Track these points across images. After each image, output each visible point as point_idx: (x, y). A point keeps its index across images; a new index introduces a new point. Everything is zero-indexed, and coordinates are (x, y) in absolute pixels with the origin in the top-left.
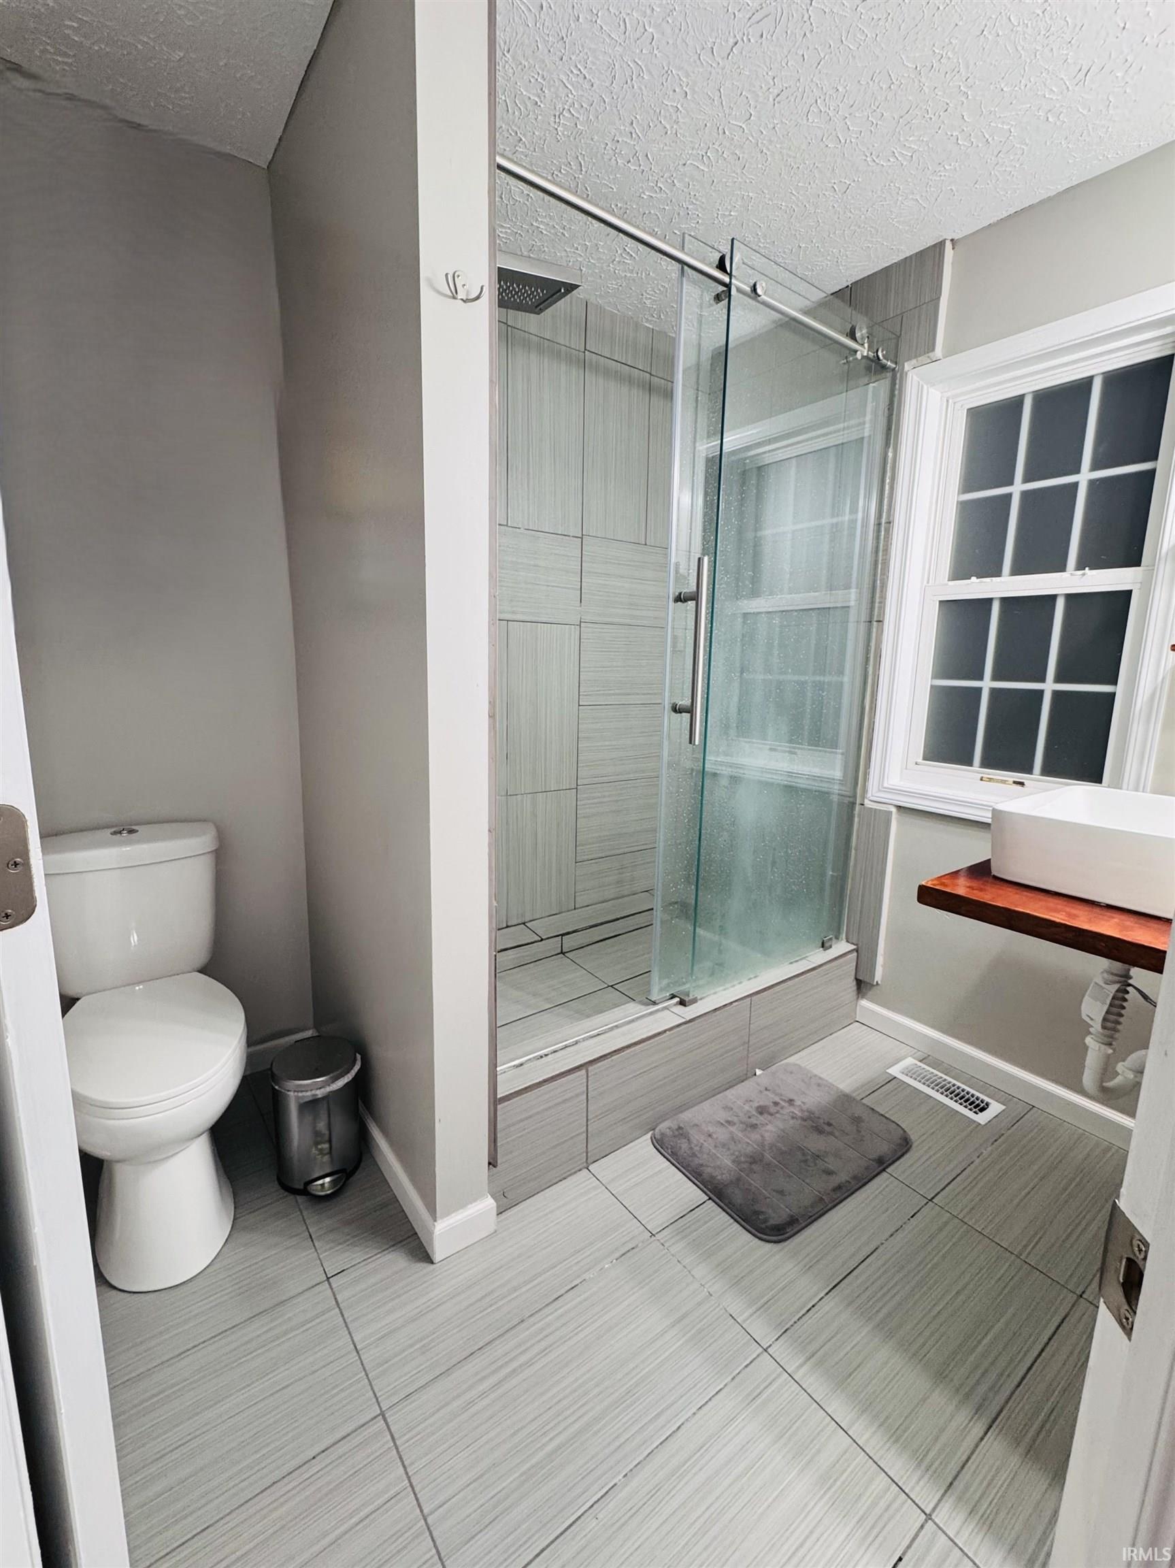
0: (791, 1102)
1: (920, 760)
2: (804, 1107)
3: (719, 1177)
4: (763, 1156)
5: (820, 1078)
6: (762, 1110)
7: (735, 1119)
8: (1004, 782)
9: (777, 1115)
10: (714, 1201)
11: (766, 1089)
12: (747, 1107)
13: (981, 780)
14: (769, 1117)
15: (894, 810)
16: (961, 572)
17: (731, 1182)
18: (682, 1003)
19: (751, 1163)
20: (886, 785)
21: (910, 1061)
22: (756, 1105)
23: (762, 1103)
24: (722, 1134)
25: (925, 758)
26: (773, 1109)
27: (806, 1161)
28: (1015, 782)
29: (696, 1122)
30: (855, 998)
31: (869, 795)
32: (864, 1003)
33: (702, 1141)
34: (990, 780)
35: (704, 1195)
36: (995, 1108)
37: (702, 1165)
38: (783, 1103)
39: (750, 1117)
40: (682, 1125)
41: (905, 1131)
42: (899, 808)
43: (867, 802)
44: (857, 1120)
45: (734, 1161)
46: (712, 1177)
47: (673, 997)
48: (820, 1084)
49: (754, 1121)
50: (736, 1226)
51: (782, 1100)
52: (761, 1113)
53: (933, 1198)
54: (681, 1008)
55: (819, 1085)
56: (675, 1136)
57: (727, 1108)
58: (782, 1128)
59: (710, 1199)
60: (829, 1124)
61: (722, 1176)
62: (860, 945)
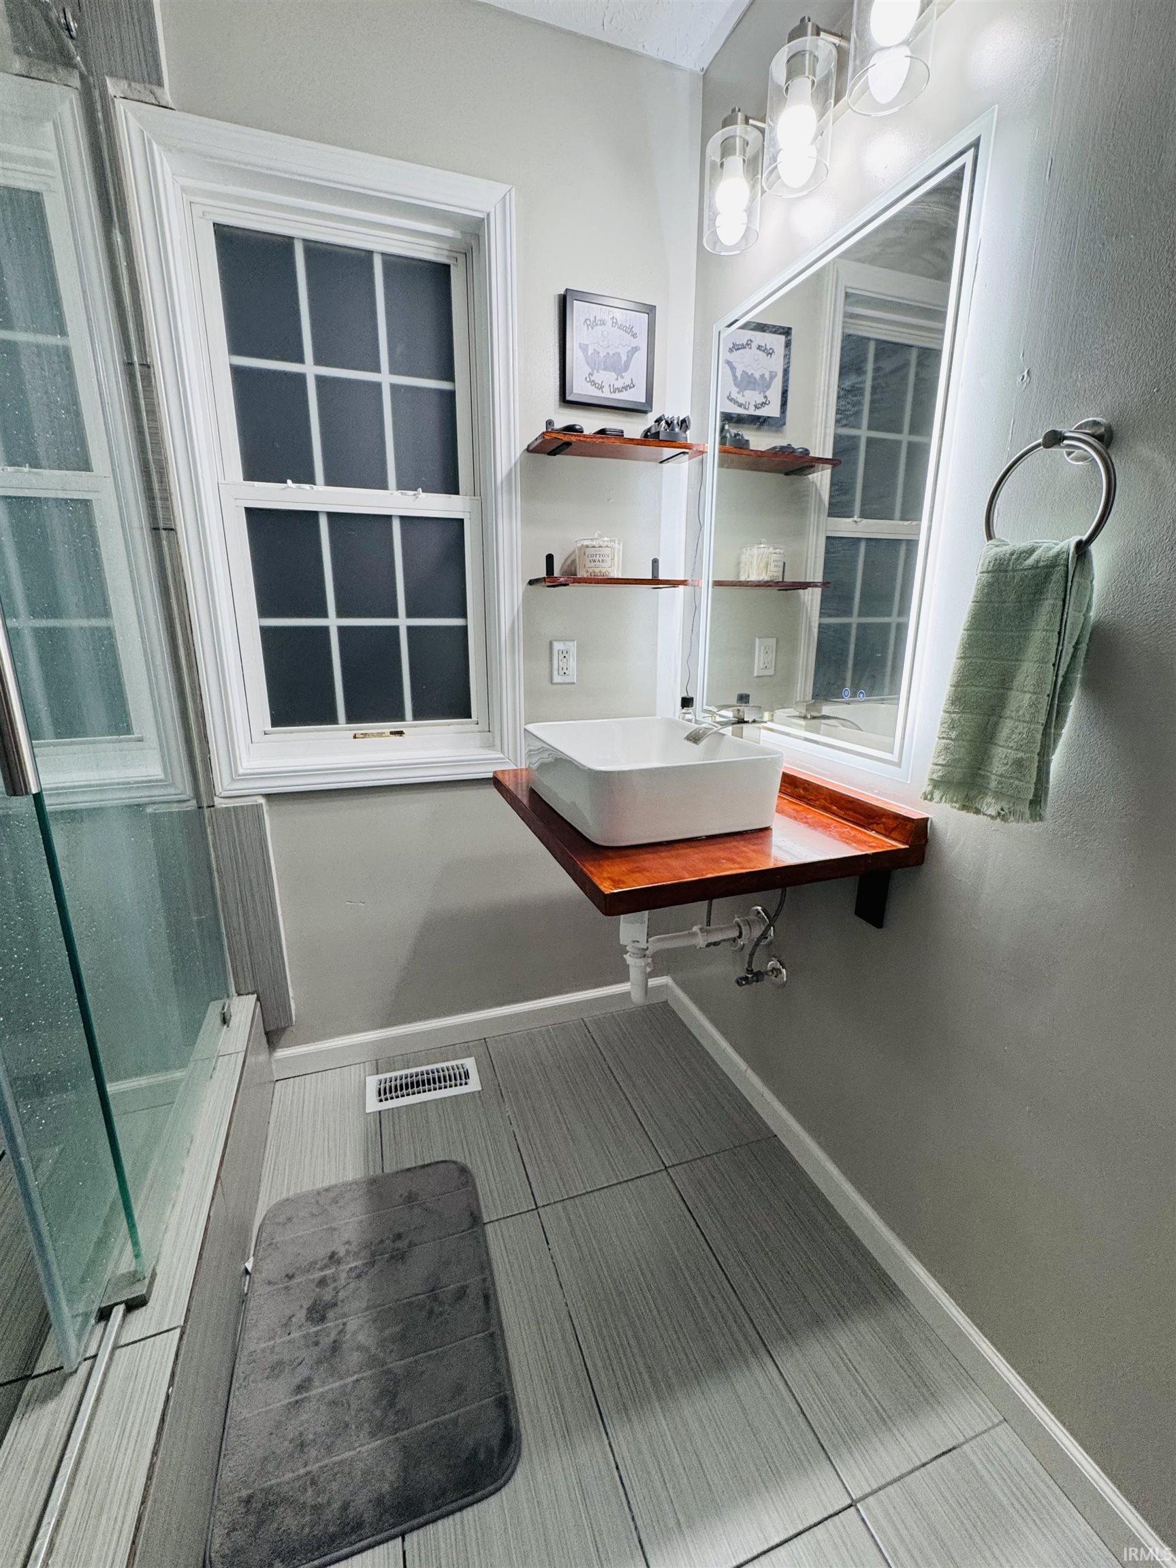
0: (333, 1258)
1: (269, 728)
3: (386, 1487)
4: (389, 1372)
6: (318, 1313)
7: (303, 1372)
8: (380, 735)
9: (342, 1295)
10: (412, 1530)
11: (290, 1277)
12: (296, 1335)
13: (355, 737)
14: (338, 1310)
15: (262, 801)
17: (405, 1469)
18: (134, 1305)
19: (391, 1404)
20: (241, 771)
22: (302, 1314)
23: (307, 1304)
24: (312, 1419)
25: (274, 725)
26: (328, 1295)
27: (431, 1312)
28: (392, 733)
29: (260, 1454)
31: (219, 789)
32: (280, 1053)
33: (302, 1471)
34: (365, 735)
35: (391, 1543)
36: (470, 1064)
37: (345, 1507)
38: (328, 1272)
39: (317, 1344)
40: (244, 1493)
41: (454, 1162)
42: (268, 796)
43: (217, 801)
44: (411, 1198)
45: (373, 1435)
46: (379, 1501)
49: (326, 1341)
51: (322, 1269)
52: (323, 1319)
56: (260, 1524)
57: (276, 1369)
58: (364, 1305)
59: (403, 1536)
61: (387, 1479)
62: (260, 990)
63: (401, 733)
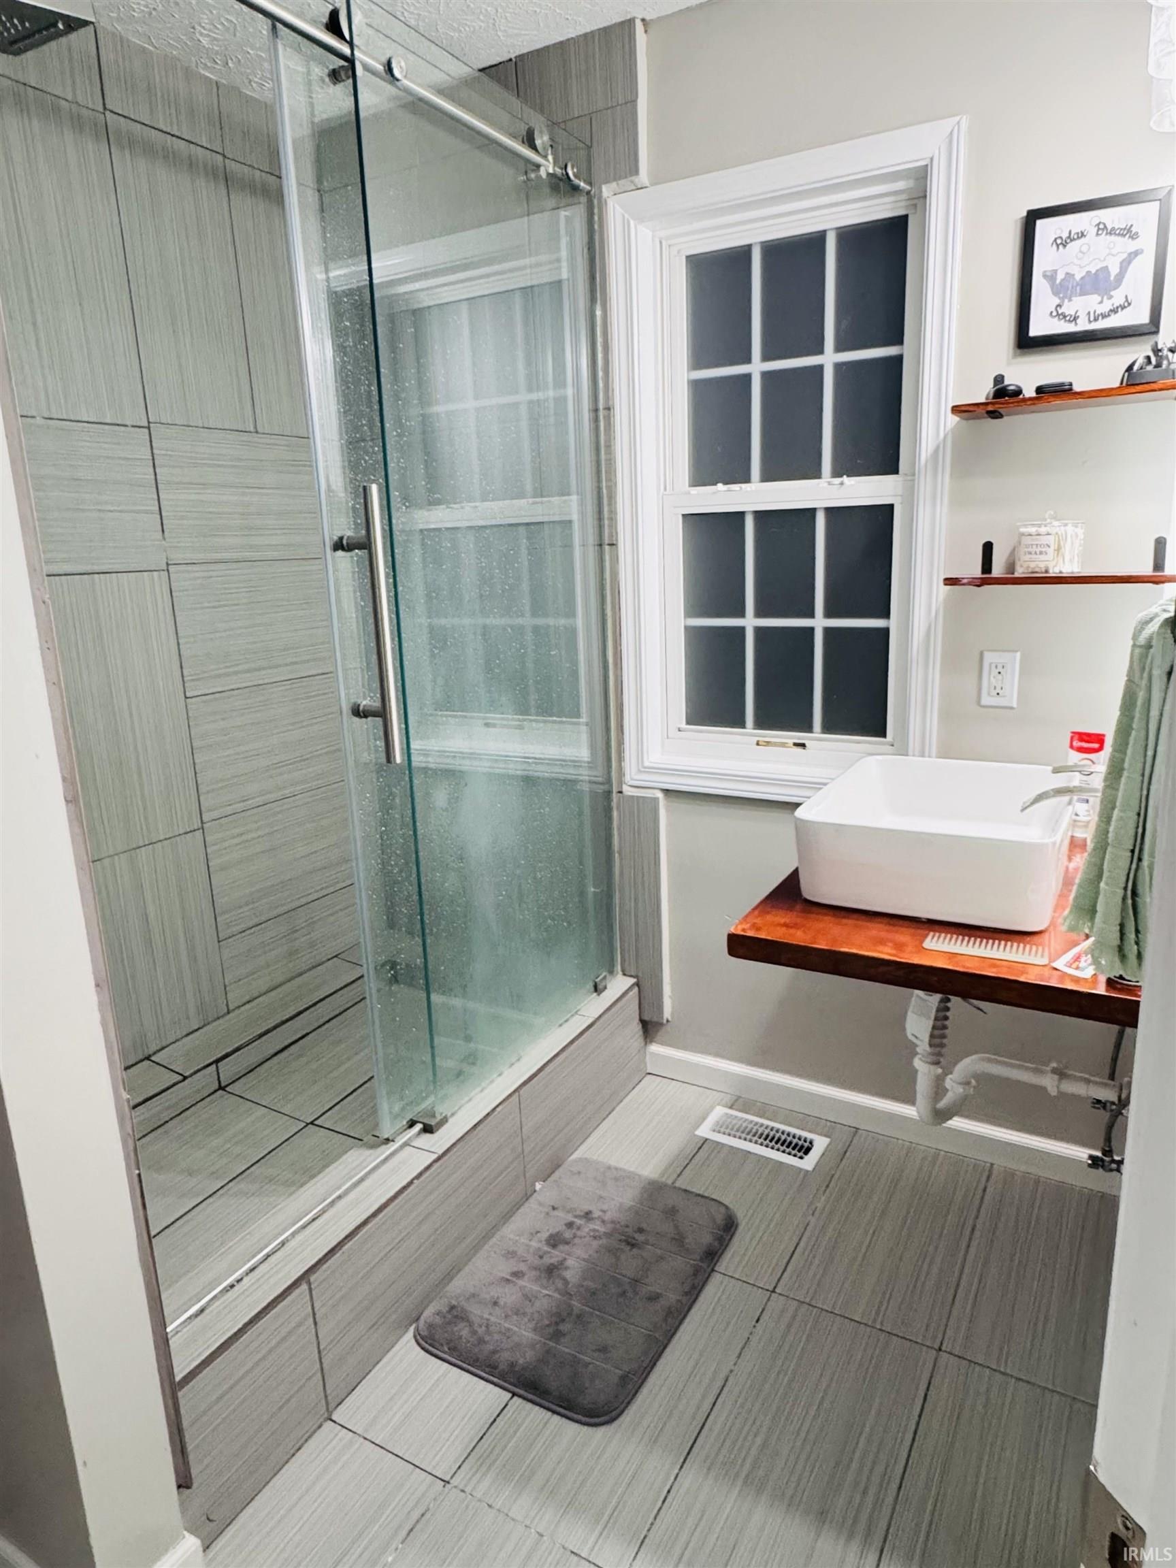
0: (588, 1215)
1: (683, 725)
2: (607, 1217)
3: (521, 1361)
4: (570, 1306)
5: (616, 1169)
6: (555, 1241)
7: (523, 1267)
8: (783, 745)
9: (577, 1241)
10: (520, 1396)
11: (554, 1208)
12: (534, 1244)
13: (758, 744)
14: (567, 1247)
15: (660, 795)
16: (704, 474)
17: (539, 1361)
18: (428, 1129)
19: (557, 1324)
20: (646, 764)
21: (719, 1112)
22: (545, 1235)
23: (553, 1231)
24: (510, 1296)
25: (688, 723)
26: (568, 1235)
27: (624, 1293)
28: (796, 745)
29: (472, 1290)
30: (643, 1044)
31: (627, 778)
32: (654, 1048)
33: (486, 1316)
34: (768, 743)
35: (505, 1393)
36: (820, 1144)
37: (494, 1352)
38: (578, 1222)
39: (541, 1257)
40: (454, 1302)
41: (727, 1208)
42: (667, 792)
43: (625, 789)
44: (671, 1212)
45: (535, 1330)
46: (512, 1365)
47: (412, 1124)
48: (620, 1177)
49: (547, 1260)
50: (556, 1419)
51: (576, 1217)
52: (554, 1246)
53: (775, 1287)
54: (427, 1137)
55: (616, 1179)
56: (449, 1323)
57: (510, 1254)
58: (586, 1257)
59: (514, 1394)
60: (641, 1230)
61: (526, 1358)
62: (640, 974)
63: (803, 745)
